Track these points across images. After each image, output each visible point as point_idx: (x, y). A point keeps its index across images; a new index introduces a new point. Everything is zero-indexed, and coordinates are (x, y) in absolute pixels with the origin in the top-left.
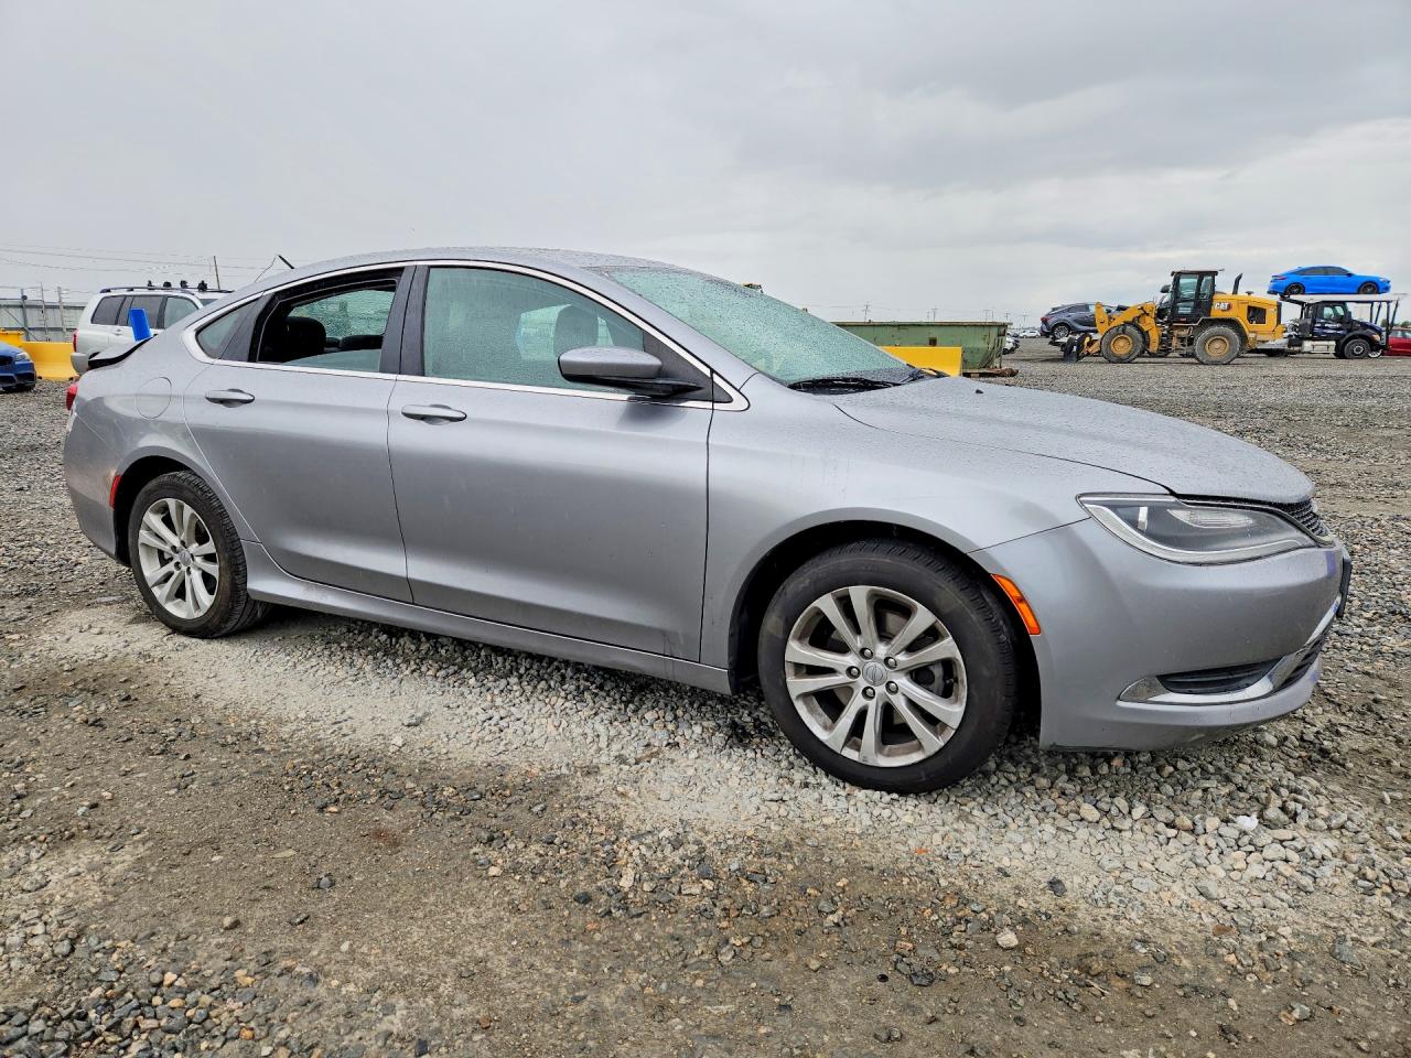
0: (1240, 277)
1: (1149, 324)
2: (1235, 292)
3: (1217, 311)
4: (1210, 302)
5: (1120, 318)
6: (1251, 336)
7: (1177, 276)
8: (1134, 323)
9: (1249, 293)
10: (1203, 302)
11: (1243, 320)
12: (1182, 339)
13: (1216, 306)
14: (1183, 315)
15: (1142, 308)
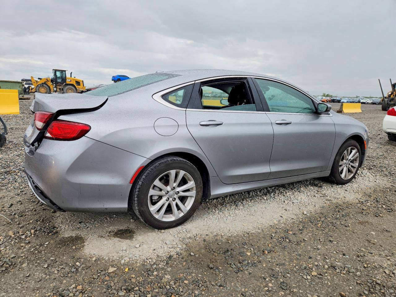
0: (71, 73)
1: (50, 84)
2: (71, 77)
3: (68, 81)
4: (66, 79)
5: (40, 82)
6: (78, 89)
7: (56, 71)
8: (45, 83)
9: (75, 77)
10: (64, 79)
11: (75, 84)
12: (60, 89)
13: (67, 80)
14: (59, 82)
15: (47, 79)
